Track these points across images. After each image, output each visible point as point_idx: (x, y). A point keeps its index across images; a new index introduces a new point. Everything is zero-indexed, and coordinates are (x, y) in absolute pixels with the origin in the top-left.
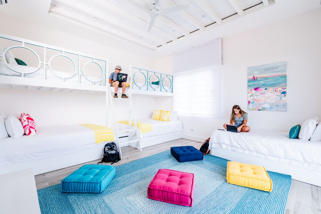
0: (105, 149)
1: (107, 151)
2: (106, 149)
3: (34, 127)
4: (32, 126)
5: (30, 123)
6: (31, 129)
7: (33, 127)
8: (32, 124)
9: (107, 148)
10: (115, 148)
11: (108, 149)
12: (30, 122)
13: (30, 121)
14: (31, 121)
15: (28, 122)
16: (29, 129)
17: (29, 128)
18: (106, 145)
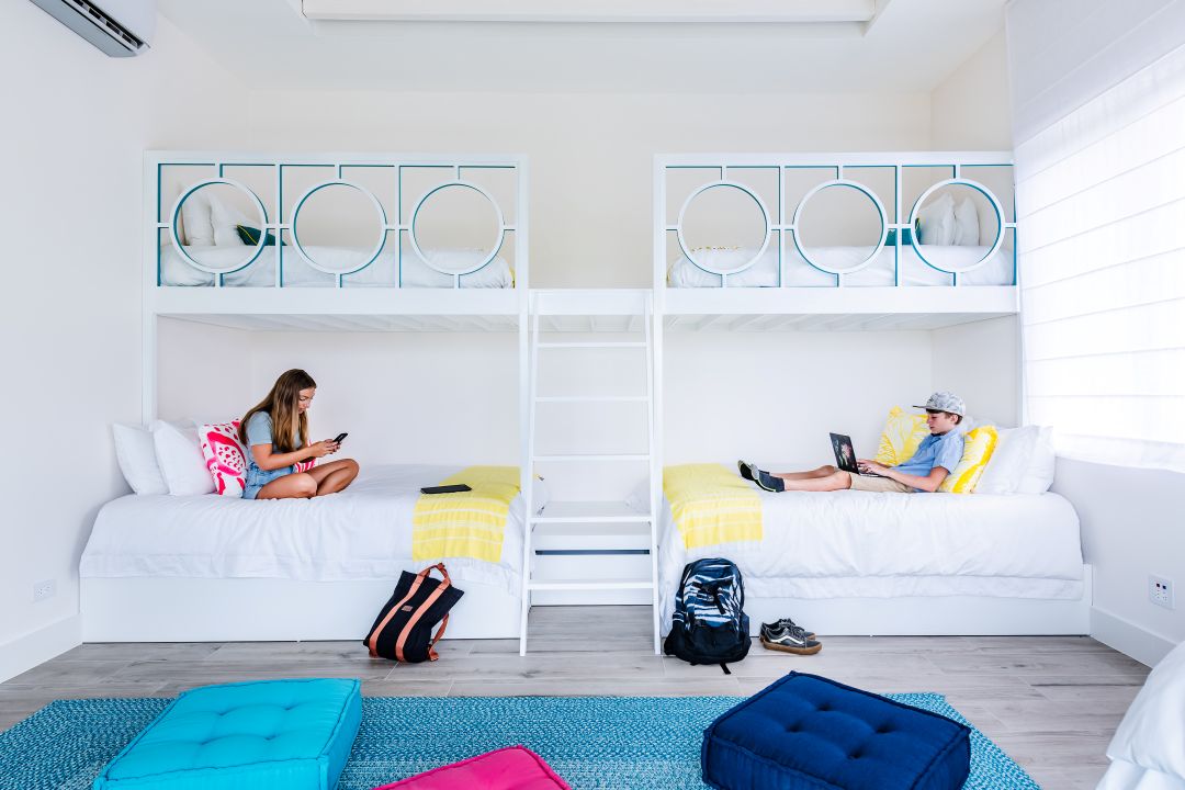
0: (682, 586)
1: (691, 600)
2: (686, 590)
3: (235, 469)
4: (226, 464)
5: (220, 453)
6: (224, 476)
7: (231, 467)
8: (228, 456)
9: (695, 584)
10: (735, 590)
11: (696, 590)
12: (218, 451)
13: (218, 445)
14: (224, 446)
15: (214, 451)
16: (219, 475)
17: (217, 471)
18: (691, 569)
